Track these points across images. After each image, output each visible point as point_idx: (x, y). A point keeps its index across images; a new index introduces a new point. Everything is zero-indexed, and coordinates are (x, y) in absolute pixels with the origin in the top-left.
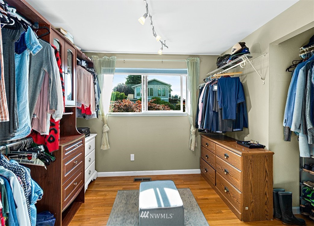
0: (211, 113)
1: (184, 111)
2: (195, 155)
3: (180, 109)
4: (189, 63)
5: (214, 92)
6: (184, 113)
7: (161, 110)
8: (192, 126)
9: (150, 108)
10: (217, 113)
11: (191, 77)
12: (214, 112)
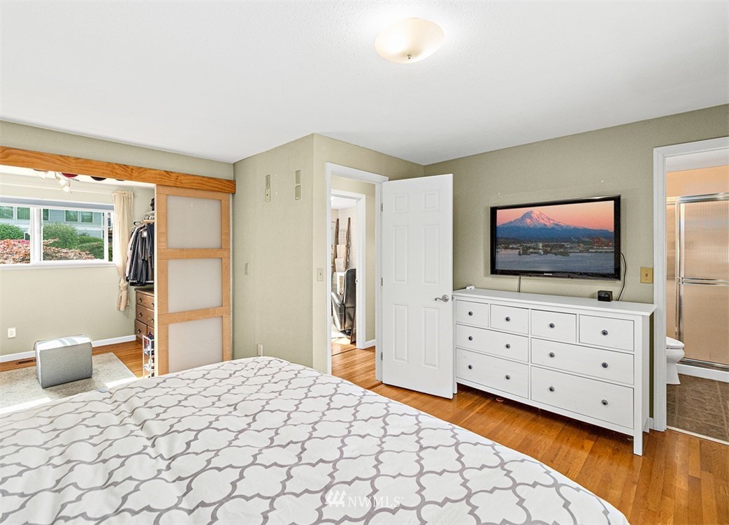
0: (140, 261)
1: (110, 259)
2: (128, 318)
3: (102, 258)
4: (117, 198)
5: (143, 239)
6: (110, 262)
7: (73, 259)
8: (122, 279)
9: (46, 256)
10: (147, 261)
11: (121, 216)
12: (143, 260)
